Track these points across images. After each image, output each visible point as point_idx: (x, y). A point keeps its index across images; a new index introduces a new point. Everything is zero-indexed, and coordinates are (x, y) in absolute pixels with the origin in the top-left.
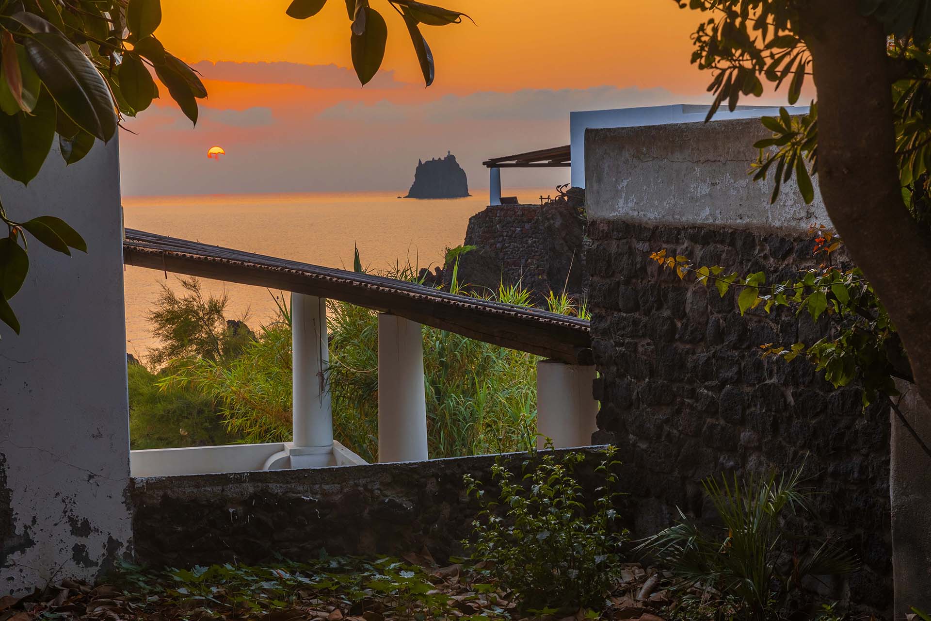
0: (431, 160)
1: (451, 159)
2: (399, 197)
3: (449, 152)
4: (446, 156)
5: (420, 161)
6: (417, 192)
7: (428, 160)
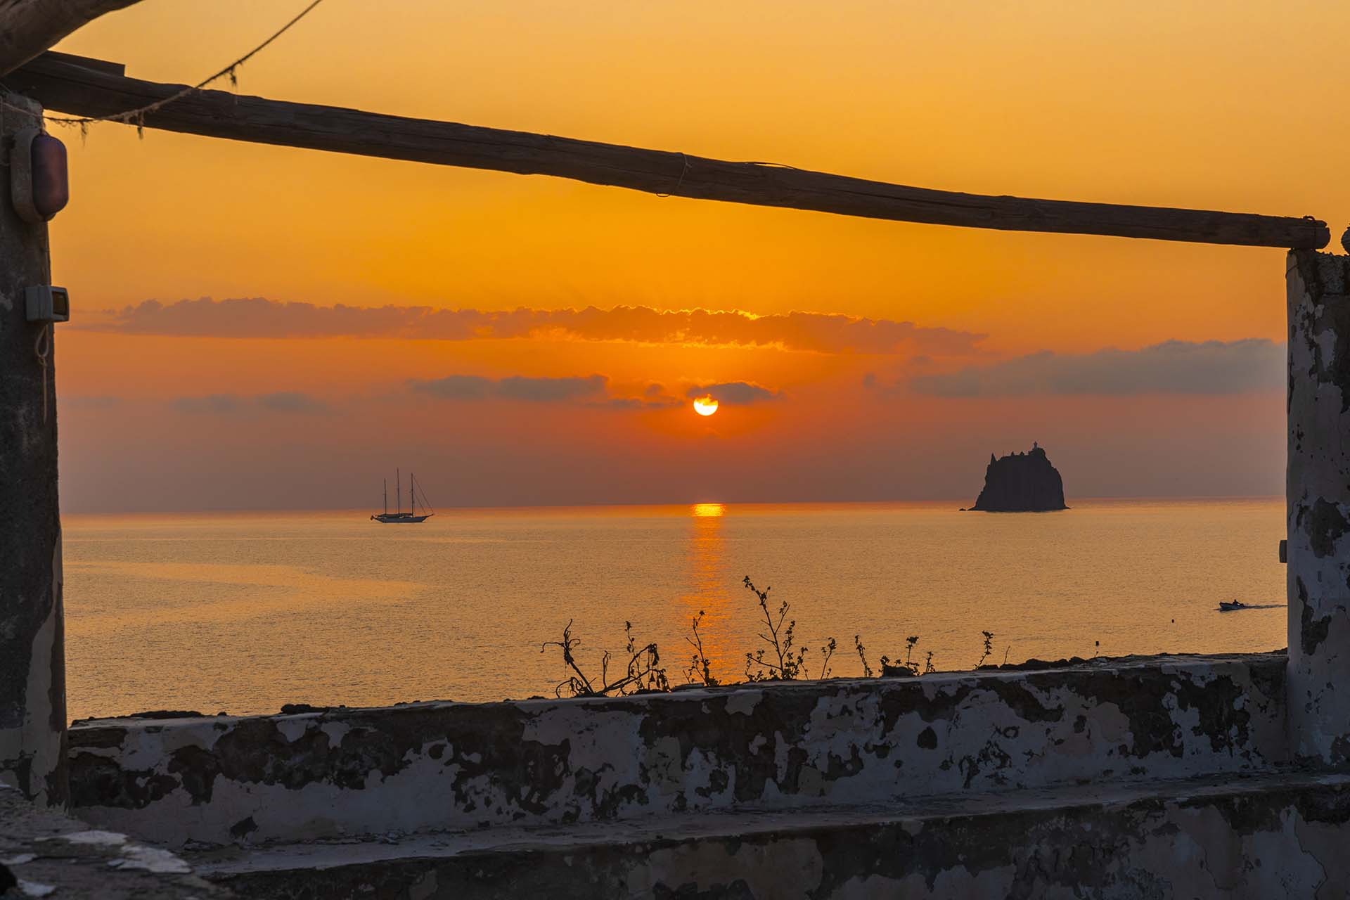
0: (1010, 455)
1: (1038, 454)
2: (962, 510)
3: (1036, 444)
4: (1031, 450)
5: (993, 456)
6: (988, 502)
7: (1005, 455)
